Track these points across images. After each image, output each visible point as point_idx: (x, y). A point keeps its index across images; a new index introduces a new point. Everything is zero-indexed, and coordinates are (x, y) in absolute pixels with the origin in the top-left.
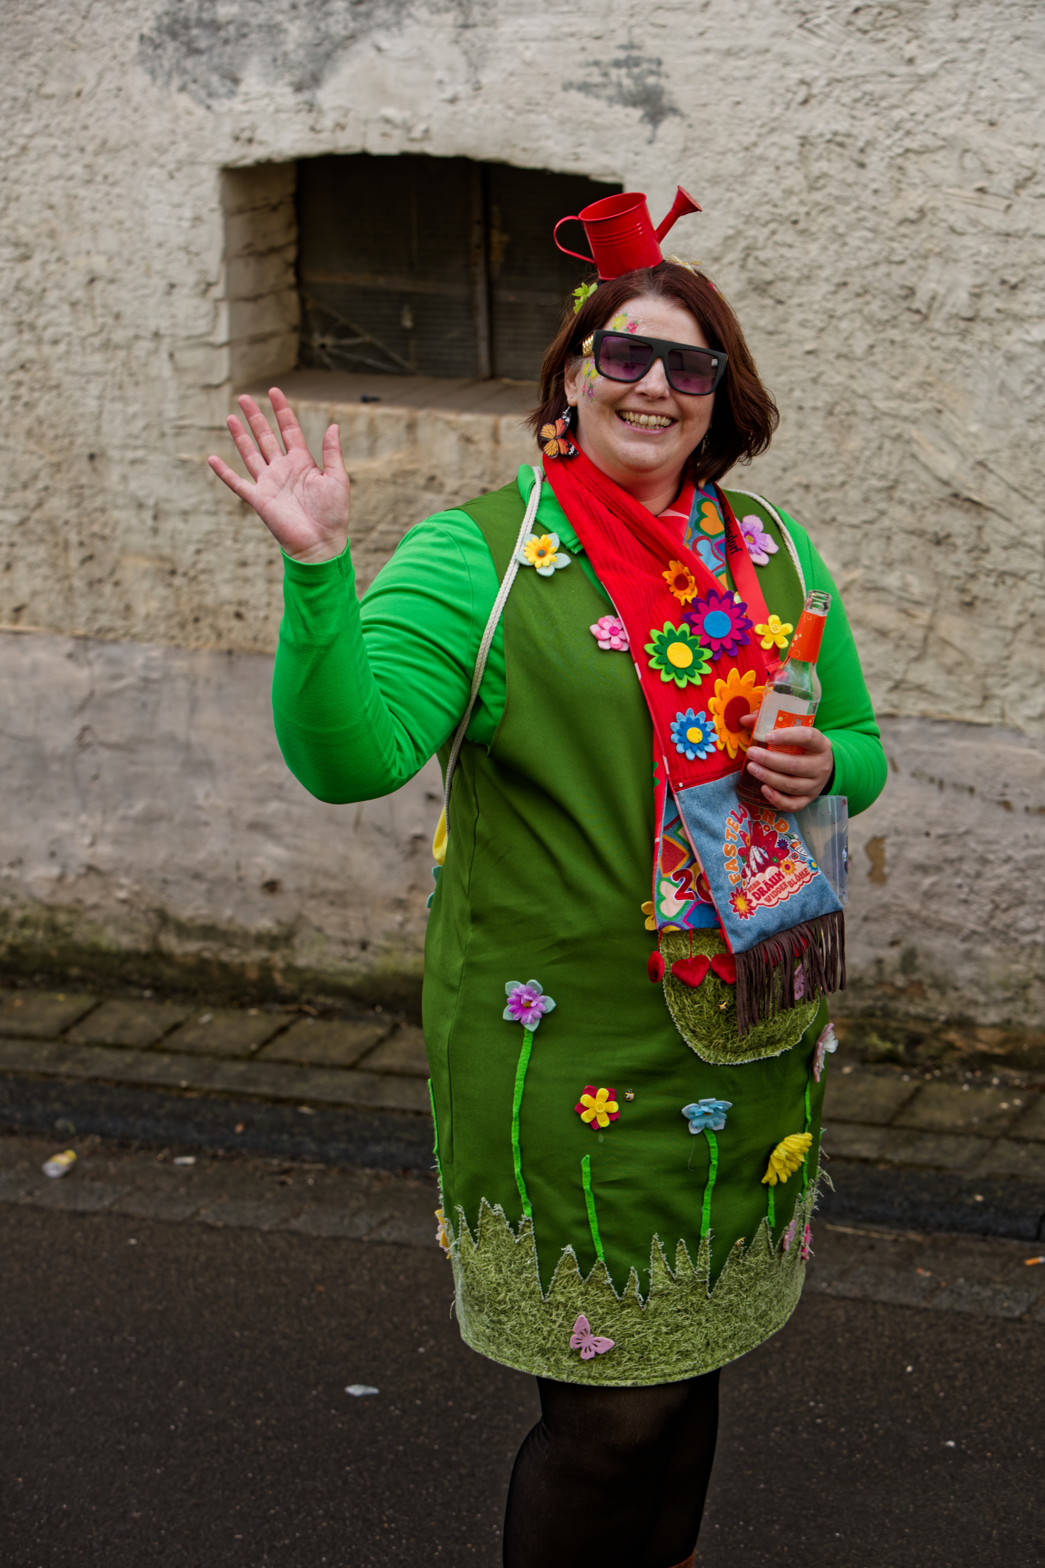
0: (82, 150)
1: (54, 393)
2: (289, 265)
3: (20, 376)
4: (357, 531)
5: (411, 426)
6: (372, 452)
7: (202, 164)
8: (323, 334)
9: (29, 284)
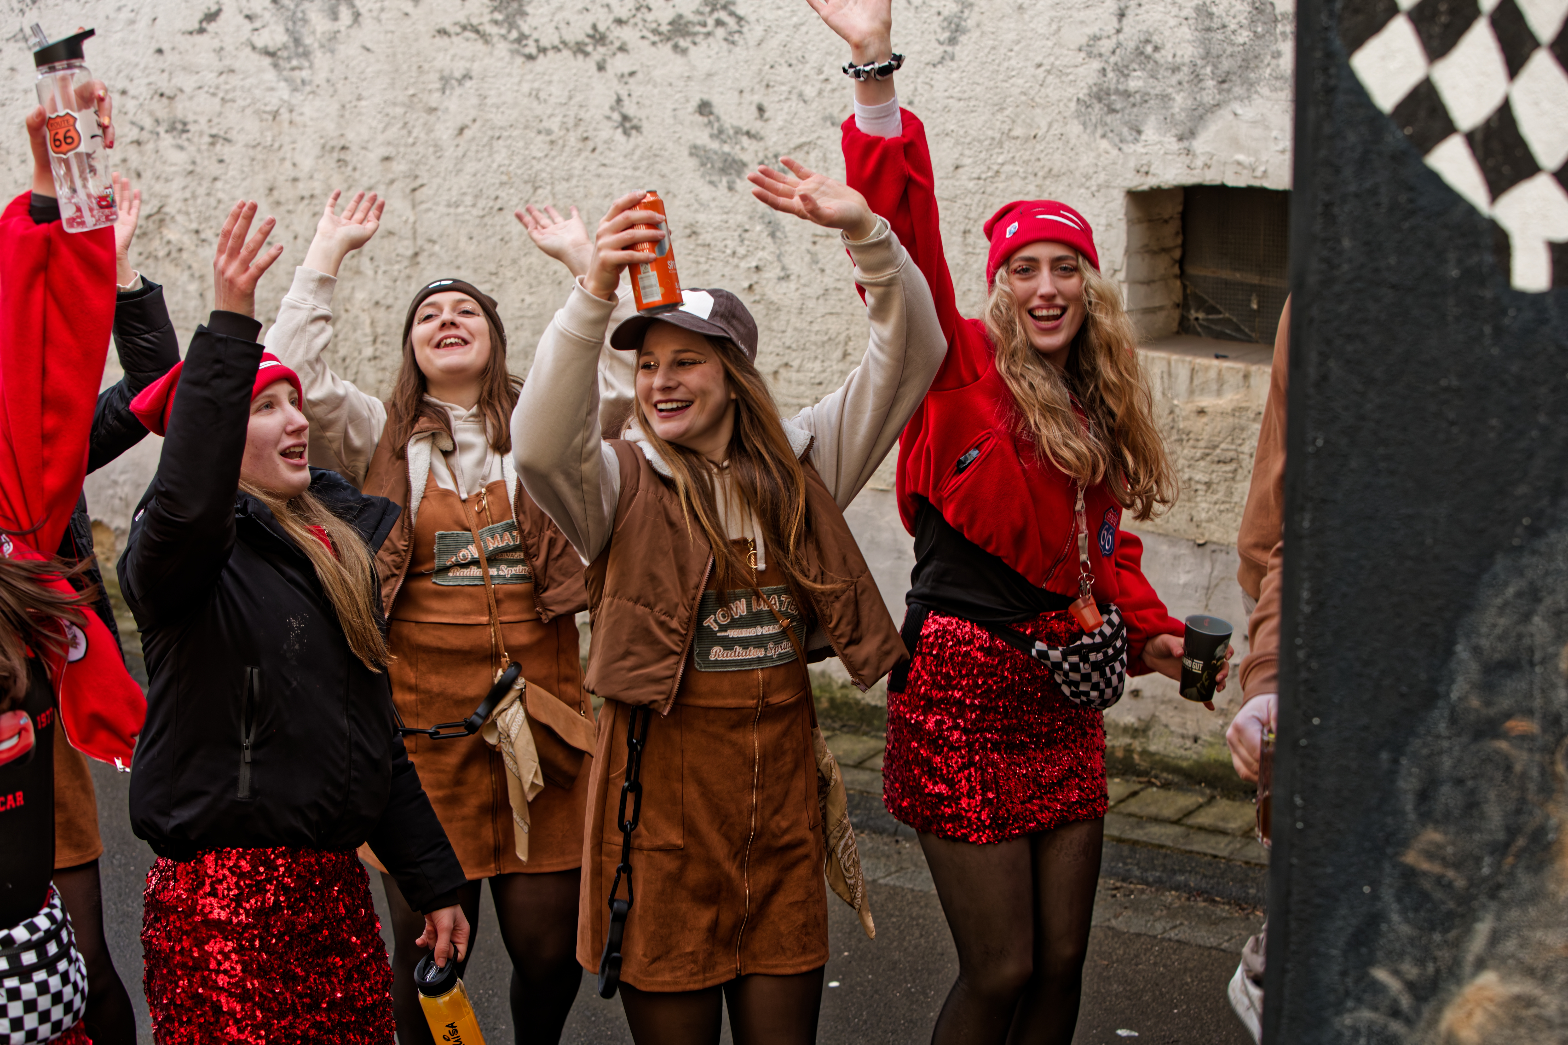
0: (1036, 175)
2: (1176, 261)
4: (1206, 448)
5: (1246, 376)
6: (1219, 393)
7: (1114, 187)
8: (1197, 311)
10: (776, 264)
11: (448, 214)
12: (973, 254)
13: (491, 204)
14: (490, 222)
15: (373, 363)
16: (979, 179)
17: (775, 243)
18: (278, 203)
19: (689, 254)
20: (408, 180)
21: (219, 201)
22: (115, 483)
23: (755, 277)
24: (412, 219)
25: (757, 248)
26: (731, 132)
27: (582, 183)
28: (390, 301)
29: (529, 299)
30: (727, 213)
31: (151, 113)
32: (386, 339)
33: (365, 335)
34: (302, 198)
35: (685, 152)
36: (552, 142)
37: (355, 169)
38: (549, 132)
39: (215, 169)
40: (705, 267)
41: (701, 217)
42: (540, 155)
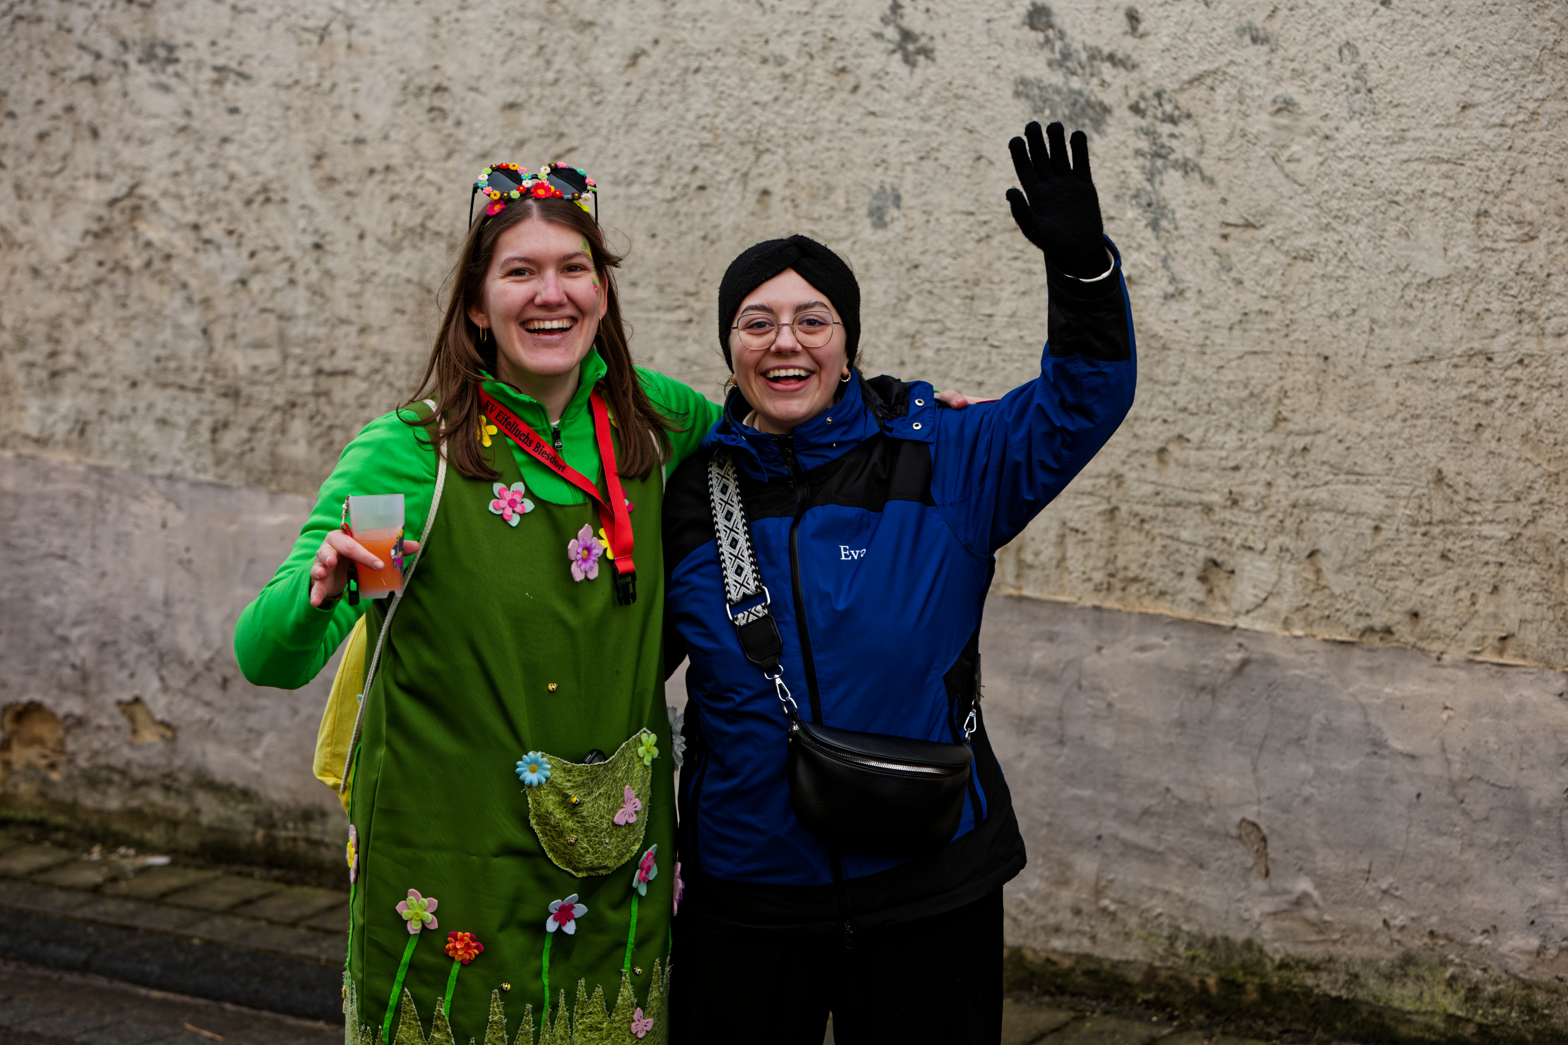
10: (1159, 273)
11: (615, 197)
12: (1493, 250)
13: (685, 179)
14: (684, 210)
16: (1503, 125)
17: (1158, 238)
18: (331, 180)
19: (1016, 258)
20: (547, 141)
21: (232, 177)
22: (64, 640)
26: (1084, 56)
27: (836, 144)
31: (113, 31)
34: (372, 172)
35: (1008, 91)
36: (785, 77)
37: (458, 123)
38: (780, 61)
39: (225, 124)
42: (765, 98)
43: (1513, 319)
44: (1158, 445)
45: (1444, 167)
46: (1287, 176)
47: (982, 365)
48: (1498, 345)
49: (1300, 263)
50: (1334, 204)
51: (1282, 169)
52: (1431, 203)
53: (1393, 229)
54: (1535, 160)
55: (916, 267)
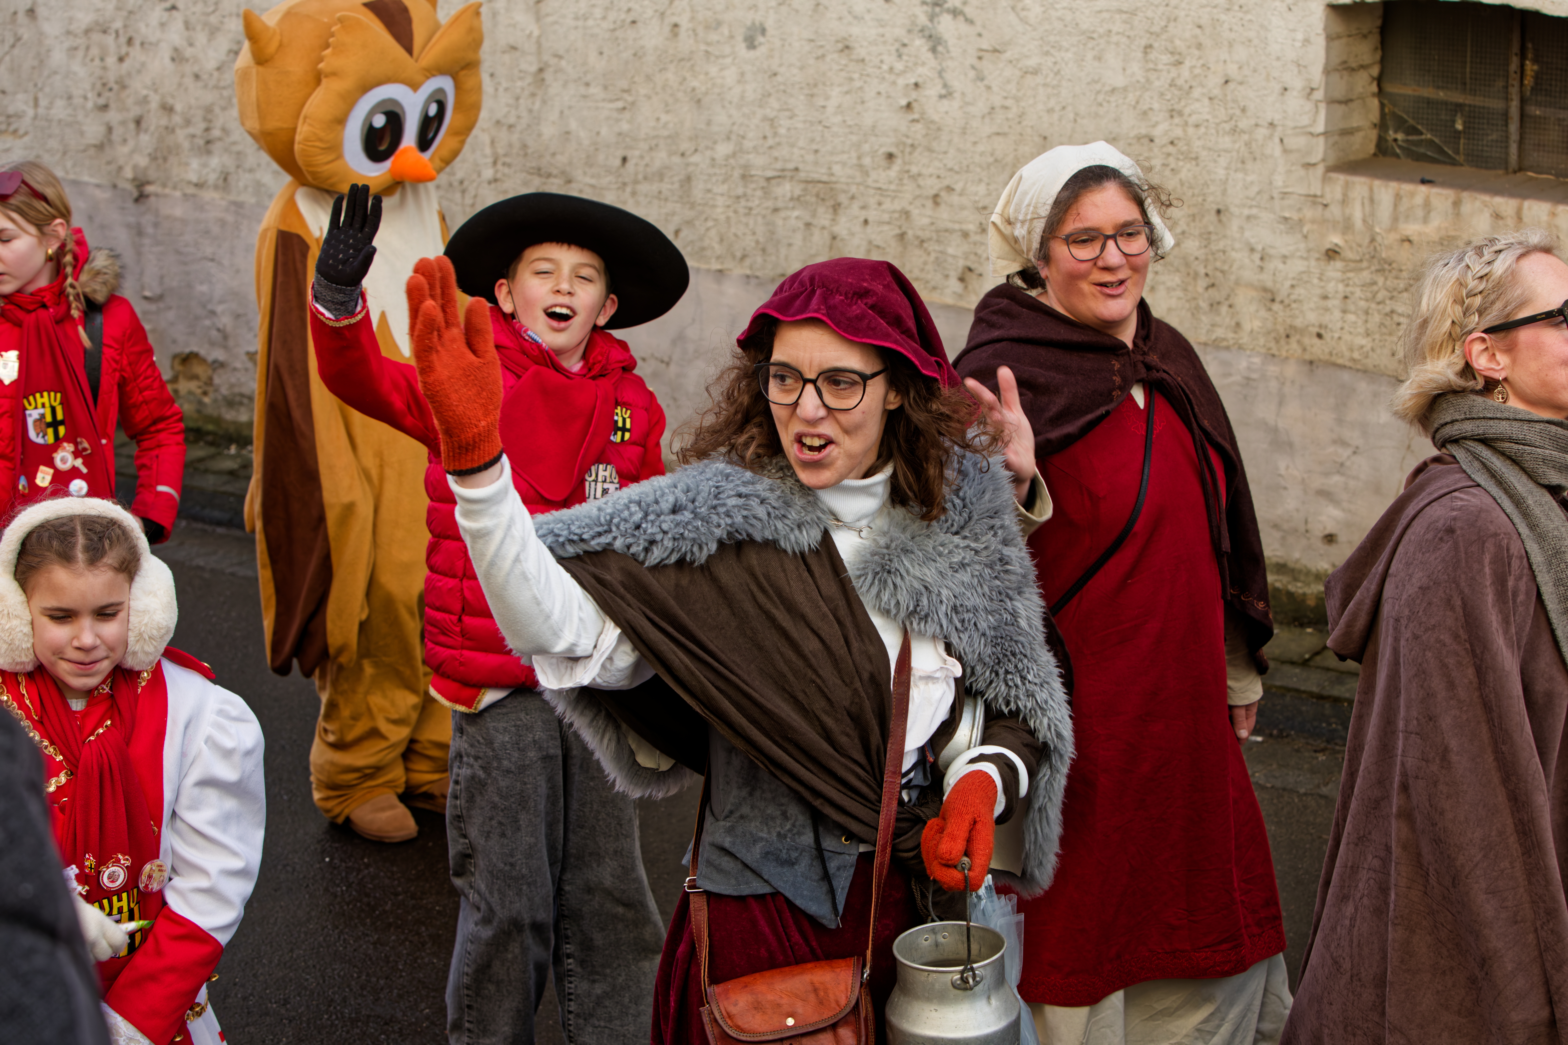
1: (1194, 163)
2: (1373, 79)
3: (1171, 149)
4: (1411, 279)
5: (1456, 204)
6: (1426, 220)
8: (1396, 131)
9: (1180, 82)
10: (937, 80)
11: (576, 28)
13: (623, 16)
14: (622, 36)
15: (493, 186)
17: (936, 58)
19: (842, 70)
23: (914, 95)
24: (536, 33)
25: (916, 64)
28: (512, 120)
29: (664, 118)
30: (882, 26)
32: (508, 160)
33: (485, 156)
40: (858, 84)
41: (856, 30)
43: (1167, 115)
44: (933, 192)
45: (1124, 16)
46: (1021, 20)
47: (818, 139)
48: (1157, 132)
49: (1029, 76)
50: (1052, 38)
51: (1018, 15)
52: (1115, 39)
53: (1090, 55)
54: (1183, 14)
55: (775, 74)
